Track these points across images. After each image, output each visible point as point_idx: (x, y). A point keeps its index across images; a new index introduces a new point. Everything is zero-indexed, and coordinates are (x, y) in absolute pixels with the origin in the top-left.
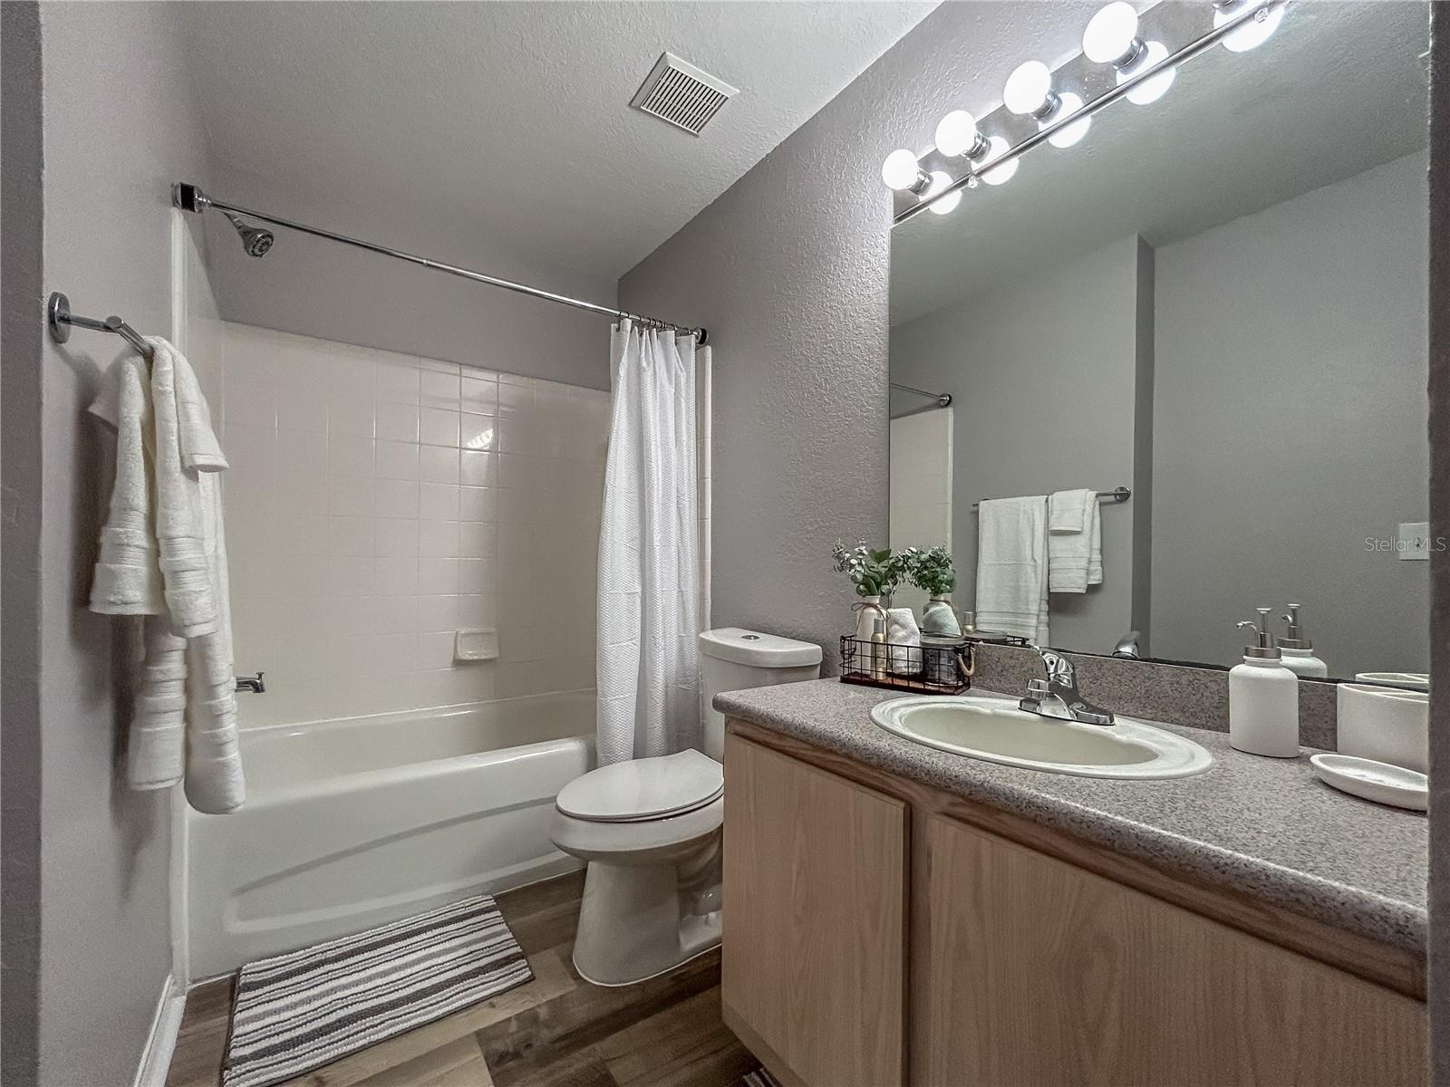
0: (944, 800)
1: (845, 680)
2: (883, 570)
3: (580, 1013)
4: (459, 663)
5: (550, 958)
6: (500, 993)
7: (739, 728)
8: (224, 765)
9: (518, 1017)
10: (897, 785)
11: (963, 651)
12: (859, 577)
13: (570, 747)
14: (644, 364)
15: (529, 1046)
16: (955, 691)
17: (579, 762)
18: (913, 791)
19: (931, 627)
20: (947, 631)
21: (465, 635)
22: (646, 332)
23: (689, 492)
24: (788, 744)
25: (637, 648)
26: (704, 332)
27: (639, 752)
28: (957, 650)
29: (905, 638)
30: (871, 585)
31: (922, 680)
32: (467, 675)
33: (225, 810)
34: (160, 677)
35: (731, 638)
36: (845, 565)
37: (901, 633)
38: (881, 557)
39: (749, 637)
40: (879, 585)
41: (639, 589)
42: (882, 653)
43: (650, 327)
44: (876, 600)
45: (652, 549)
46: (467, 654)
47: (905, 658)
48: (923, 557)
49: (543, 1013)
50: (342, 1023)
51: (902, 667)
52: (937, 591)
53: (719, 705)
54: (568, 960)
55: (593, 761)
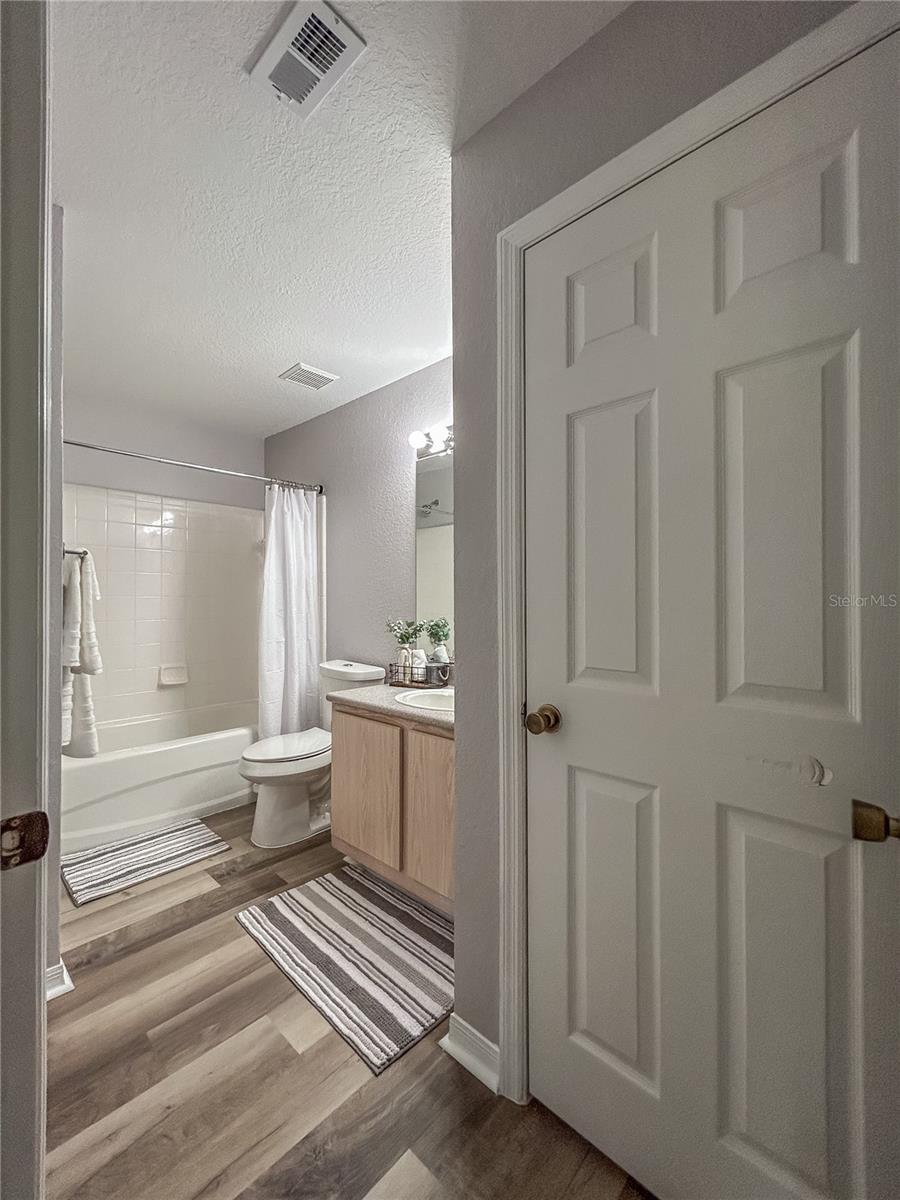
0: (413, 724)
1: (391, 685)
2: (411, 631)
3: (259, 858)
4: (162, 687)
5: (239, 840)
6: (214, 855)
7: (338, 708)
8: (91, 734)
9: (226, 862)
10: (399, 722)
11: (444, 669)
12: (399, 635)
13: (244, 732)
14: (286, 509)
15: (234, 871)
16: (439, 687)
17: (248, 740)
18: (405, 724)
19: (434, 658)
20: (442, 660)
21: (165, 669)
22: (287, 490)
23: (313, 584)
24: (360, 712)
25: (283, 673)
26: (321, 487)
27: (284, 731)
28: (438, 668)
29: (420, 664)
30: (404, 638)
31: (426, 683)
32: (166, 694)
33: (91, 756)
34: (65, 694)
35: (337, 666)
36: (392, 630)
37: (419, 661)
38: (410, 625)
39: (347, 665)
40: (408, 639)
41: (284, 640)
42: (408, 671)
43: (289, 487)
44: (407, 646)
45: (291, 617)
46: (166, 681)
47: (419, 673)
48: (432, 624)
49: (239, 860)
50: (129, 873)
51: (416, 678)
52: (440, 640)
53: (329, 698)
54: (249, 841)
55: (256, 738)
